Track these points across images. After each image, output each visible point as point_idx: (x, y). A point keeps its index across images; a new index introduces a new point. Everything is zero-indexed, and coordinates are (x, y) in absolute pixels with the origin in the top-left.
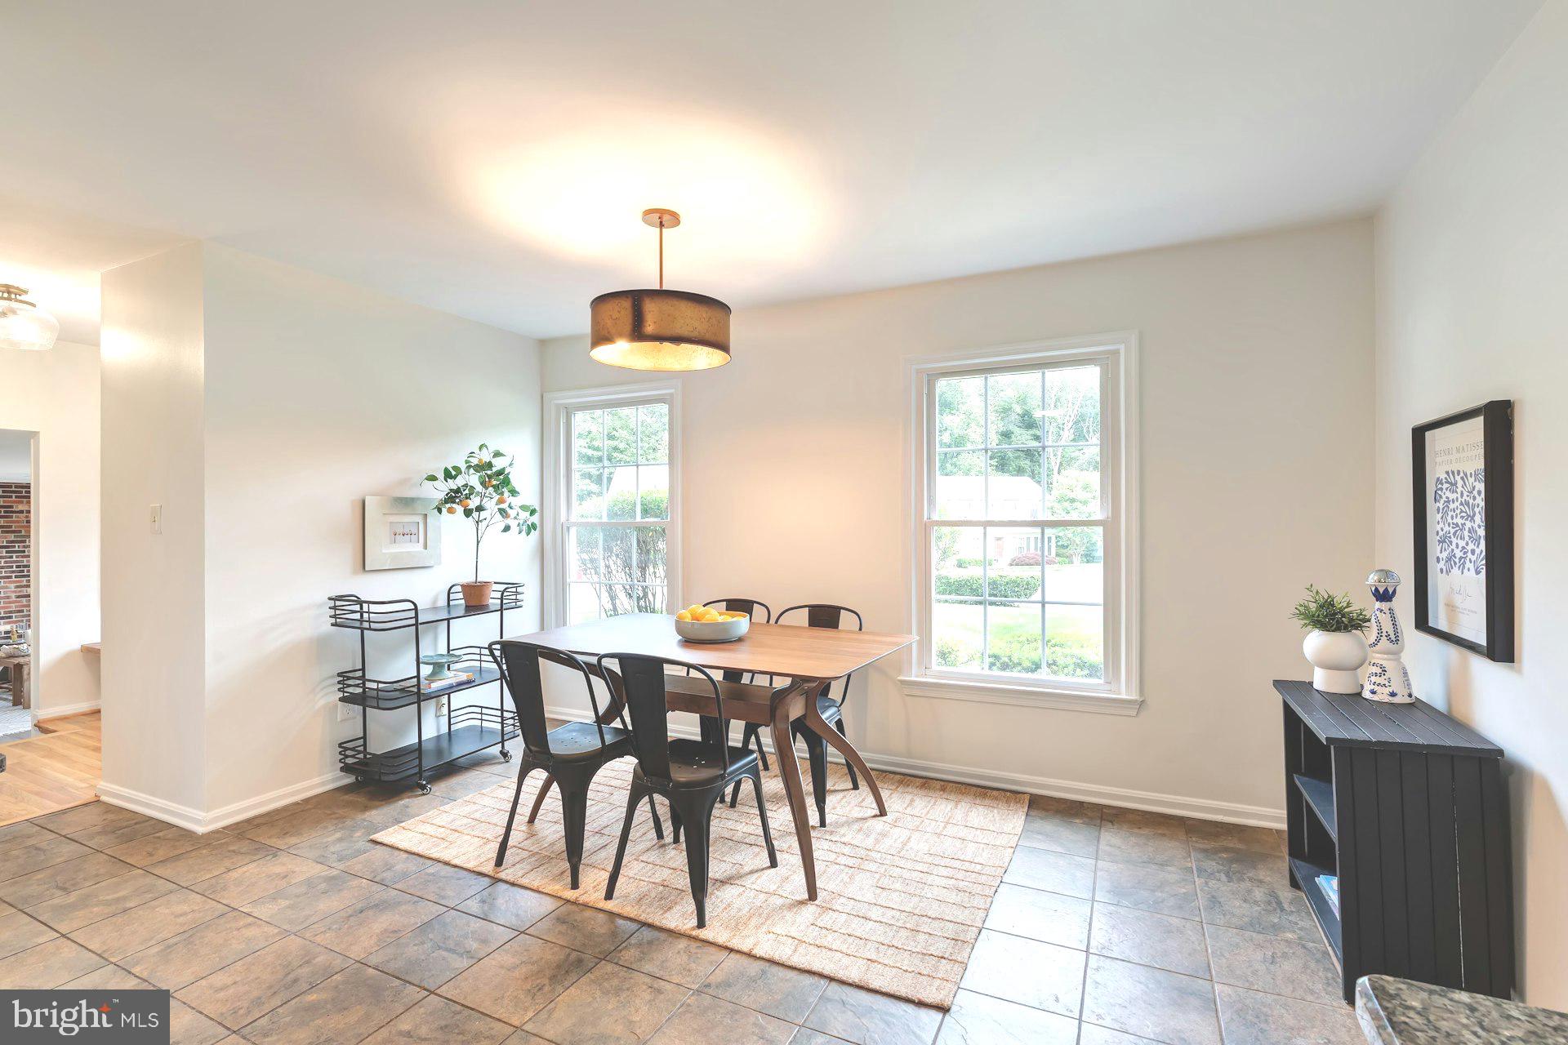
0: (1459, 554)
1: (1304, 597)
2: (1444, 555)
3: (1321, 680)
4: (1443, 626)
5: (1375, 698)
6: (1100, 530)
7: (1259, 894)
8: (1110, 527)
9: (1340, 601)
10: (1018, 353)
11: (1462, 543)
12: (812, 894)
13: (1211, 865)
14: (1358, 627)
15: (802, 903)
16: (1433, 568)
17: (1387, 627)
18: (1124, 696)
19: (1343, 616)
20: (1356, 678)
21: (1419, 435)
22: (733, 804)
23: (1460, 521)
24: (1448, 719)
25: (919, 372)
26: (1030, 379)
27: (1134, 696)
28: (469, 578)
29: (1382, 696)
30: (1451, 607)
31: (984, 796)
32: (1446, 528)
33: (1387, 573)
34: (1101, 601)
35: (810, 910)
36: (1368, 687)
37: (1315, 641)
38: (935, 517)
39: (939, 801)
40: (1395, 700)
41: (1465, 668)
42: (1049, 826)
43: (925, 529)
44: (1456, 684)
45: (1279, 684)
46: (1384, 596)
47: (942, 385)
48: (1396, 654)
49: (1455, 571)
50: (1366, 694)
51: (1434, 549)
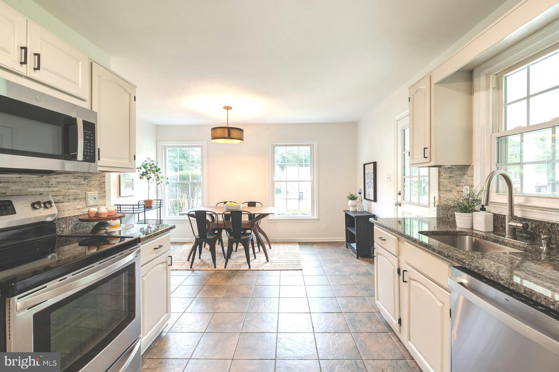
0: (370, 186)
1: (349, 194)
2: (368, 186)
3: (351, 209)
4: (368, 198)
5: (359, 211)
6: (310, 182)
7: (342, 250)
8: (313, 182)
9: (354, 195)
10: (294, 143)
11: (370, 184)
12: (268, 261)
13: (333, 247)
14: (356, 199)
15: (266, 262)
16: (366, 188)
17: (361, 199)
18: (315, 218)
19: (354, 197)
20: (356, 208)
21: (364, 165)
22: (236, 251)
23: (370, 180)
24: (368, 213)
25: (271, 145)
26: (296, 148)
27: (317, 218)
28: (147, 199)
29: (360, 211)
30: (369, 195)
31: (289, 243)
32: (368, 181)
33: (360, 189)
34: (311, 198)
35: (268, 263)
36: (358, 209)
37: (350, 202)
38: (275, 180)
39: (280, 245)
40: (362, 211)
41: (370, 204)
42: (304, 246)
43: (273, 183)
44: (370, 207)
45: (344, 211)
46: (360, 193)
47: (276, 148)
48: (362, 203)
49: (369, 188)
50: (358, 211)
51: (366, 185)
